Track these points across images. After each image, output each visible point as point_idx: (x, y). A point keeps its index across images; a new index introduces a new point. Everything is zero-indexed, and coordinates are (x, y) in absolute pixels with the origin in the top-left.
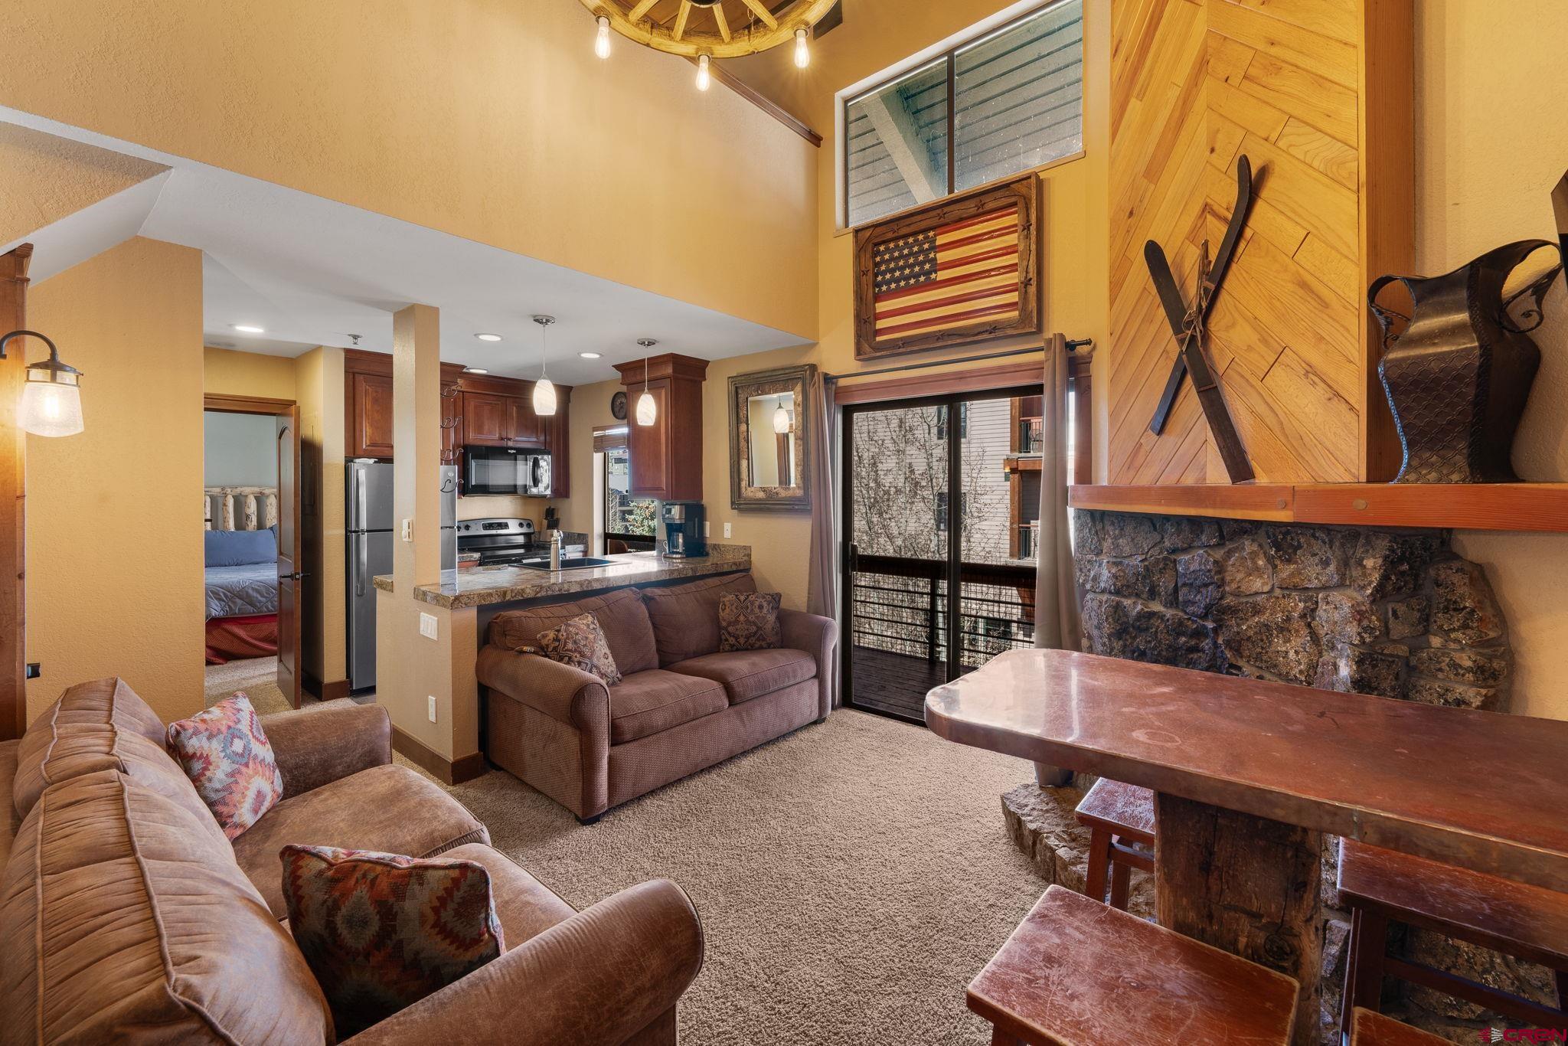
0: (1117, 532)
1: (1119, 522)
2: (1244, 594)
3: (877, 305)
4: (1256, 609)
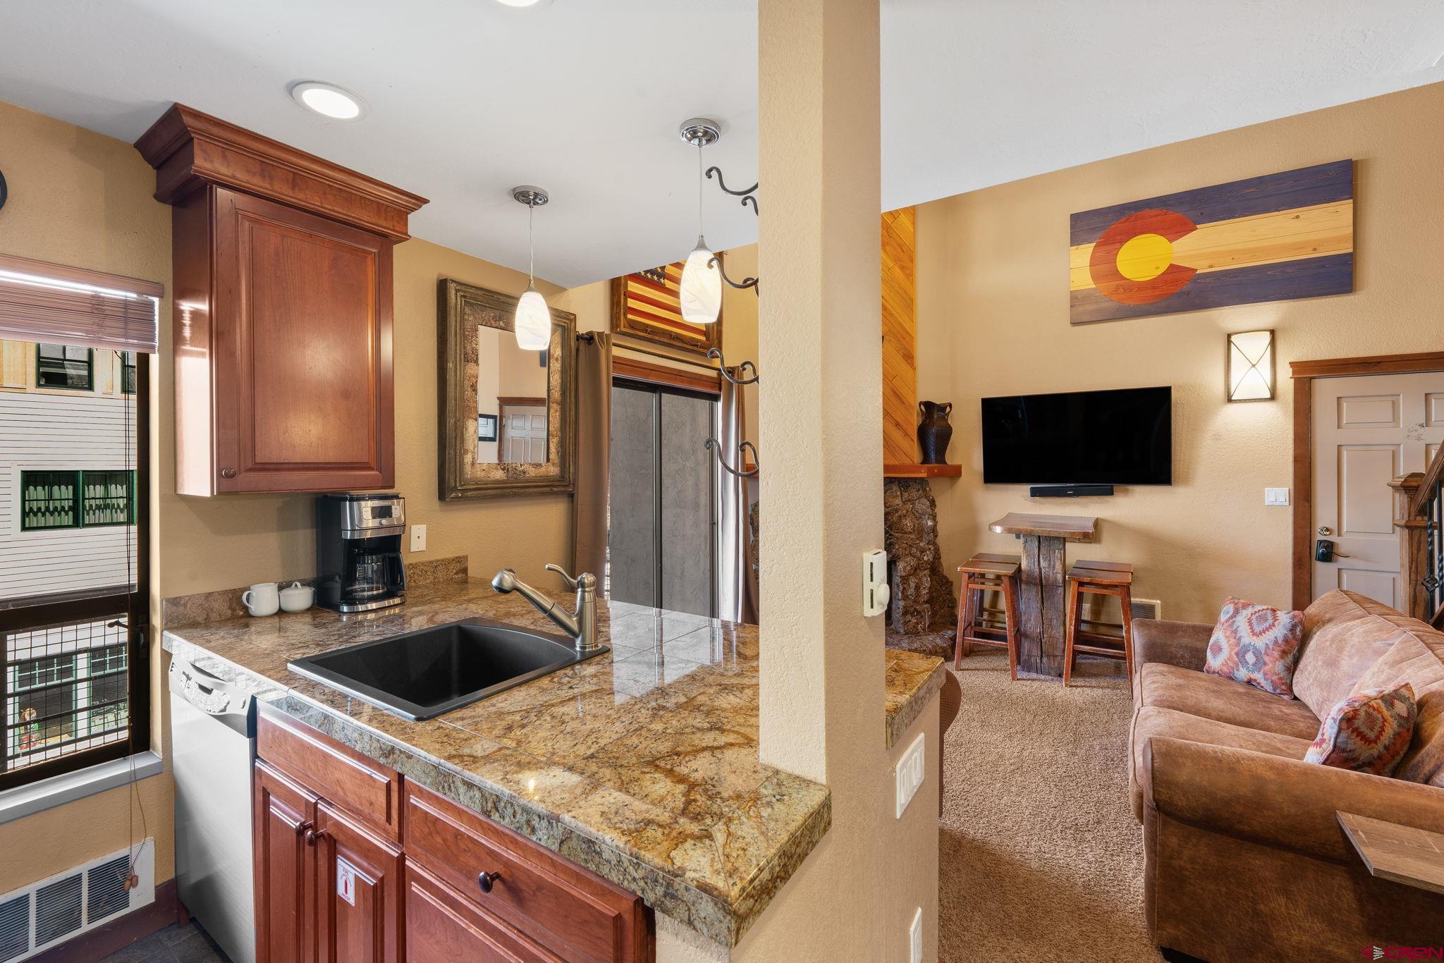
2: (892, 506)
3: (629, 282)
4: (897, 511)
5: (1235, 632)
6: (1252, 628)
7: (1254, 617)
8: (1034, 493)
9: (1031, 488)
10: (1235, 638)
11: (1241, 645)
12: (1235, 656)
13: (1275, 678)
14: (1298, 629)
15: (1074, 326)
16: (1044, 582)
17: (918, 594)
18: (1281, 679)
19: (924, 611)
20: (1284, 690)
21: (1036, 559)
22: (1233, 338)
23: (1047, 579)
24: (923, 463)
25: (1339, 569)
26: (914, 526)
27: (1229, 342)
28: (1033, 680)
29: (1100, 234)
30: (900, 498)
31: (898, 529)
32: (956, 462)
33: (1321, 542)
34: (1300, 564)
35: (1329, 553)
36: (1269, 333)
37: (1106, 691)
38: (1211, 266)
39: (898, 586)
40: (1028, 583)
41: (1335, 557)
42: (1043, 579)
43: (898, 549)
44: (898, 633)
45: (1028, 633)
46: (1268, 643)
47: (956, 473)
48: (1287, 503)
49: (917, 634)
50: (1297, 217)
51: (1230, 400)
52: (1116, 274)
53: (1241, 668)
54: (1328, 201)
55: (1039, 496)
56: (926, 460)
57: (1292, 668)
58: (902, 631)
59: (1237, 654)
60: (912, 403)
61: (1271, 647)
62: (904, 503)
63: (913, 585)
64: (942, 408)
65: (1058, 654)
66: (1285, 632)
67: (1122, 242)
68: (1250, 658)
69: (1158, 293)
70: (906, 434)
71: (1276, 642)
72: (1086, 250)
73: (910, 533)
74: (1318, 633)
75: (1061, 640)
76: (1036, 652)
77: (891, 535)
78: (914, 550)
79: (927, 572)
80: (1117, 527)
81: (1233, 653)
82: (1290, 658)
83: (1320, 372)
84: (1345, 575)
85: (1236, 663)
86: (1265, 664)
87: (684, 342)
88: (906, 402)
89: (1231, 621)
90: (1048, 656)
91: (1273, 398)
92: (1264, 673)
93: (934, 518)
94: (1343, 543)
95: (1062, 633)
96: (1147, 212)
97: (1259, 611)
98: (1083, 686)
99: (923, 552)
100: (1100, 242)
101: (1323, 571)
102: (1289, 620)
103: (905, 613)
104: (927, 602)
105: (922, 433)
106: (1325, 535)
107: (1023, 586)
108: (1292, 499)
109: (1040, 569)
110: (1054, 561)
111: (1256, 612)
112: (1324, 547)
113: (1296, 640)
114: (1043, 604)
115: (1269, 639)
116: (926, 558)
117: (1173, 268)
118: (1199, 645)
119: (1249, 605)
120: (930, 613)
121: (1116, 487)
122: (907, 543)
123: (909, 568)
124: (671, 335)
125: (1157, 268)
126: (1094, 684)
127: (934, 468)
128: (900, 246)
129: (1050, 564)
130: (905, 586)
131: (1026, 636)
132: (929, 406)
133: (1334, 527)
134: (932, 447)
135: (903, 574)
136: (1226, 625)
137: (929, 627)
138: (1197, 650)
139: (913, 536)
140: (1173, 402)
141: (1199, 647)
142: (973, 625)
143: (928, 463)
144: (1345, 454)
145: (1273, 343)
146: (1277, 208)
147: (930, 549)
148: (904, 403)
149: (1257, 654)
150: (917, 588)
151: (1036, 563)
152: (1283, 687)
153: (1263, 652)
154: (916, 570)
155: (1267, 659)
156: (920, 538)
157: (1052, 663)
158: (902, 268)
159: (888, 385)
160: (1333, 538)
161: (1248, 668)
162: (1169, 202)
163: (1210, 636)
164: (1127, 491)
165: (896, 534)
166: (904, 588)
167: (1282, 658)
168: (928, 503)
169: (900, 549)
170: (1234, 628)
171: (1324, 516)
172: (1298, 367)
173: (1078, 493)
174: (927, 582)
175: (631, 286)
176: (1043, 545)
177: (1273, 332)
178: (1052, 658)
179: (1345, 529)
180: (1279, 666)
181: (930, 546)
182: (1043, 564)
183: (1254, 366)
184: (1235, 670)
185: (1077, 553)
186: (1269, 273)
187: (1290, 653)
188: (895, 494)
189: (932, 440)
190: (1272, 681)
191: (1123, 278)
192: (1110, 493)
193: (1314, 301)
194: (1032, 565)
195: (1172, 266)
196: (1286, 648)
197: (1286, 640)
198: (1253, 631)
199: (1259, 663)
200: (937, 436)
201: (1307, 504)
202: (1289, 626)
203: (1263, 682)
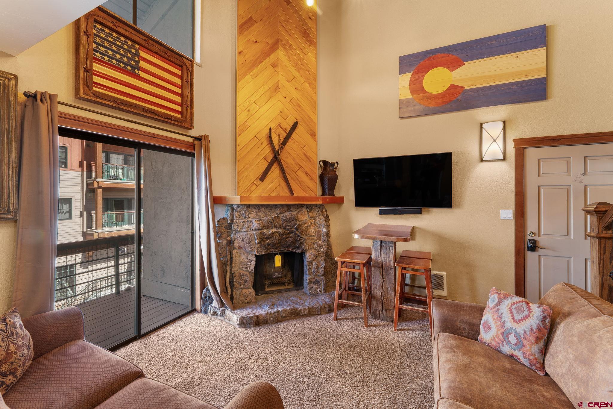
0: (257, 211)
1: (258, 207)
2: (302, 221)
3: (94, 64)
4: (305, 223)
5: (500, 317)
6: (512, 316)
7: (513, 307)
8: (381, 212)
9: (380, 210)
10: (500, 322)
11: (505, 328)
12: (501, 335)
13: (532, 358)
14: (547, 321)
15: (401, 119)
16: (383, 266)
17: (317, 271)
18: (536, 359)
19: (321, 281)
20: (538, 367)
21: (379, 252)
22: (484, 126)
23: (385, 264)
24: (322, 195)
25: (539, 255)
26: (316, 232)
27: (481, 128)
28: (377, 326)
29: (414, 68)
30: (307, 216)
31: (306, 234)
32: (341, 195)
33: (530, 240)
34: (519, 253)
35: (534, 247)
36: (502, 122)
37: (417, 333)
38: (472, 85)
39: (306, 267)
40: (375, 266)
41: (537, 248)
42: (383, 264)
43: (306, 246)
44: (306, 294)
45: (375, 296)
46: (526, 330)
47: (340, 201)
48: (512, 218)
49: (317, 295)
50: (517, 57)
51: (482, 160)
52: (423, 90)
53: (505, 345)
54: (534, 48)
55: (383, 214)
56: (324, 194)
57: (544, 351)
58: (308, 293)
59: (502, 334)
60: (315, 161)
61: (528, 333)
62: (310, 218)
63: (315, 266)
64: (332, 165)
65: (391, 309)
66: (538, 322)
67: (426, 72)
68: (512, 339)
69: (444, 101)
70: (312, 179)
71: (531, 330)
72: (408, 76)
73: (313, 236)
74: (562, 324)
75: (393, 300)
76: (379, 307)
77: (302, 238)
78: (316, 246)
79: (323, 258)
80: (425, 232)
81: (499, 332)
82: (542, 343)
83: (529, 145)
84: (542, 259)
85: (501, 341)
86: (524, 346)
87: (158, 115)
88: (312, 161)
89: (497, 308)
90: (386, 310)
91: (504, 159)
92: (523, 352)
93: (328, 226)
94: (542, 241)
95: (393, 296)
96: (439, 55)
97: (517, 303)
98: (405, 330)
99: (321, 247)
100: (415, 72)
101: (531, 257)
102: (540, 313)
103: (310, 283)
104: (323, 275)
105: (322, 178)
106: (532, 236)
107: (373, 268)
108: (515, 216)
109: (381, 258)
110: (389, 254)
111: (514, 303)
112: (531, 243)
113: (546, 329)
114: (383, 279)
115: (526, 327)
116: (322, 250)
117: (452, 87)
118: (474, 321)
119: (508, 296)
120: (324, 282)
121: (423, 209)
122: (311, 242)
123: (312, 256)
124: (144, 109)
125: (444, 86)
126: (411, 328)
127: (327, 198)
128: (308, 71)
129: (387, 255)
130: (310, 267)
131: (374, 298)
132: (325, 163)
133: (536, 231)
134: (326, 186)
135: (309, 260)
136: (493, 310)
137: (324, 290)
138: (474, 325)
139: (315, 238)
140: (452, 161)
141: (475, 323)
142: (347, 289)
143: (324, 196)
144: (542, 190)
145: (504, 129)
146: (507, 52)
147: (325, 245)
148: (310, 161)
149: (517, 336)
150: (317, 267)
151: (380, 255)
152: (538, 365)
153: (522, 336)
154: (317, 257)
155: (525, 342)
156: (319, 239)
157: (388, 314)
158: (310, 84)
159: (301, 150)
160: (536, 238)
161: (510, 346)
162: (450, 49)
163: (482, 315)
164: (429, 211)
165: (304, 237)
166: (310, 268)
167: (537, 343)
168: (324, 219)
169: (307, 246)
170: (500, 313)
171: (531, 226)
172: (517, 142)
173: (403, 213)
174: (322, 264)
175: (96, 67)
176: (383, 244)
177: (504, 122)
178: (388, 311)
179: (542, 233)
180: (535, 349)
181: (325, 243)
182: (383, 255)
183: (495, 140)
184: (501, 345)
185: (402, 247)
186: (502, 89)
187: (542, 339)
188: (304, 214)
189: (326, 182)
190: (529, 360)
191: (427, 92)
192: (420, 212)
193: (525, 105)
194: (377, 256)
195: (452, 85)
196: (539, 336)
197: (539, 329)
198: (513, 318)
199: (519, 344)
200: (329, 180)
201: (523, 219)
202: (541, 318)
203: (522, 359)
